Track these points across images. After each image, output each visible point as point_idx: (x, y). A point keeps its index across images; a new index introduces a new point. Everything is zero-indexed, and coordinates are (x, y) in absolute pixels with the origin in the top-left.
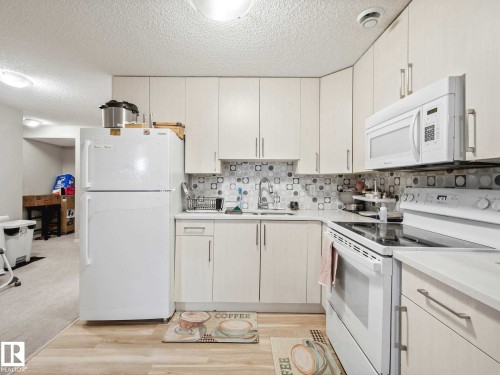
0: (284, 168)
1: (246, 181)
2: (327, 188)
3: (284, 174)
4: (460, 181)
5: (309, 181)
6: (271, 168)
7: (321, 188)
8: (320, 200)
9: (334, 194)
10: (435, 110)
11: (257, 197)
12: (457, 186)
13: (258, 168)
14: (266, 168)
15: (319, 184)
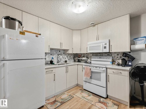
0: (63, 51)
1: (53, 55)
2: (71, 57)
3: (63, 53)
4: (102, 55)
5: (68, 55)
6: (60, 51)
7: (70, 57)
8: (70, 60)
9: (72, 58)
10: (106, 44)
11: (57, 60)
12: (101, 56)
13: (56, 51)
14: (58, 51)
15: (70, 56)
